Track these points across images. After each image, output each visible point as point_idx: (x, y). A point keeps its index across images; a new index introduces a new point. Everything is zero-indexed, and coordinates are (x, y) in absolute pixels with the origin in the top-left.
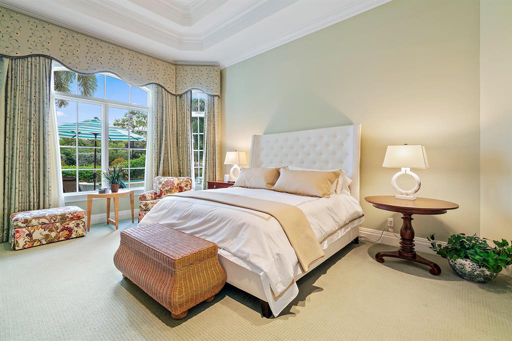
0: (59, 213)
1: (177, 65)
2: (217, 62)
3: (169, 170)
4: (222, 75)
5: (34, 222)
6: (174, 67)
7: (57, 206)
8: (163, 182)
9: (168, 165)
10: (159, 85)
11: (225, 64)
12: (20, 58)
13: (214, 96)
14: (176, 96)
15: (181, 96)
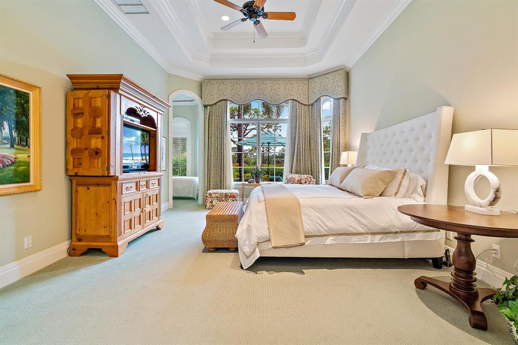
0: (225, 192)
1: (310, 78)
2: (344, 65)
3: (301, 170)
4: (348, 75)
5: (213, 195)
6: (306, 82)
7: (229, 189)
8: (288, 179)
9: (300, 166)
10: (294, 100)
11: (350, 64)
12: (213, 104)
13: (339, 99)
14: (309, 105)
15: (312, 105)
